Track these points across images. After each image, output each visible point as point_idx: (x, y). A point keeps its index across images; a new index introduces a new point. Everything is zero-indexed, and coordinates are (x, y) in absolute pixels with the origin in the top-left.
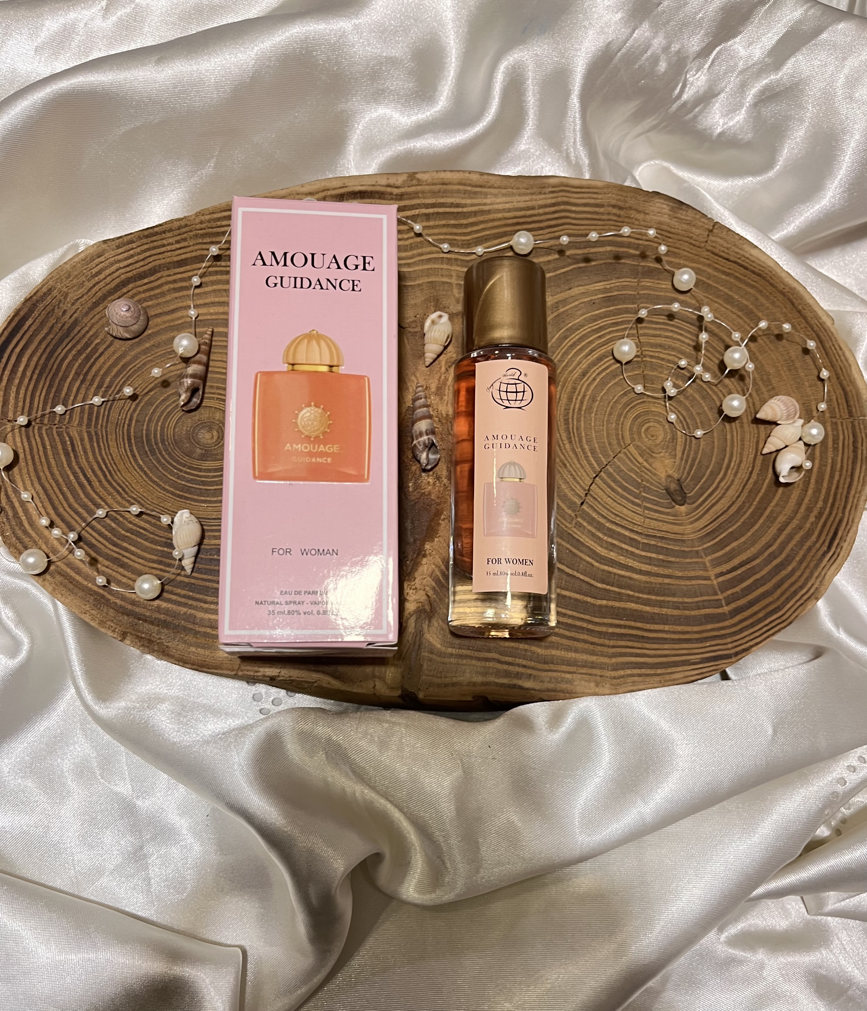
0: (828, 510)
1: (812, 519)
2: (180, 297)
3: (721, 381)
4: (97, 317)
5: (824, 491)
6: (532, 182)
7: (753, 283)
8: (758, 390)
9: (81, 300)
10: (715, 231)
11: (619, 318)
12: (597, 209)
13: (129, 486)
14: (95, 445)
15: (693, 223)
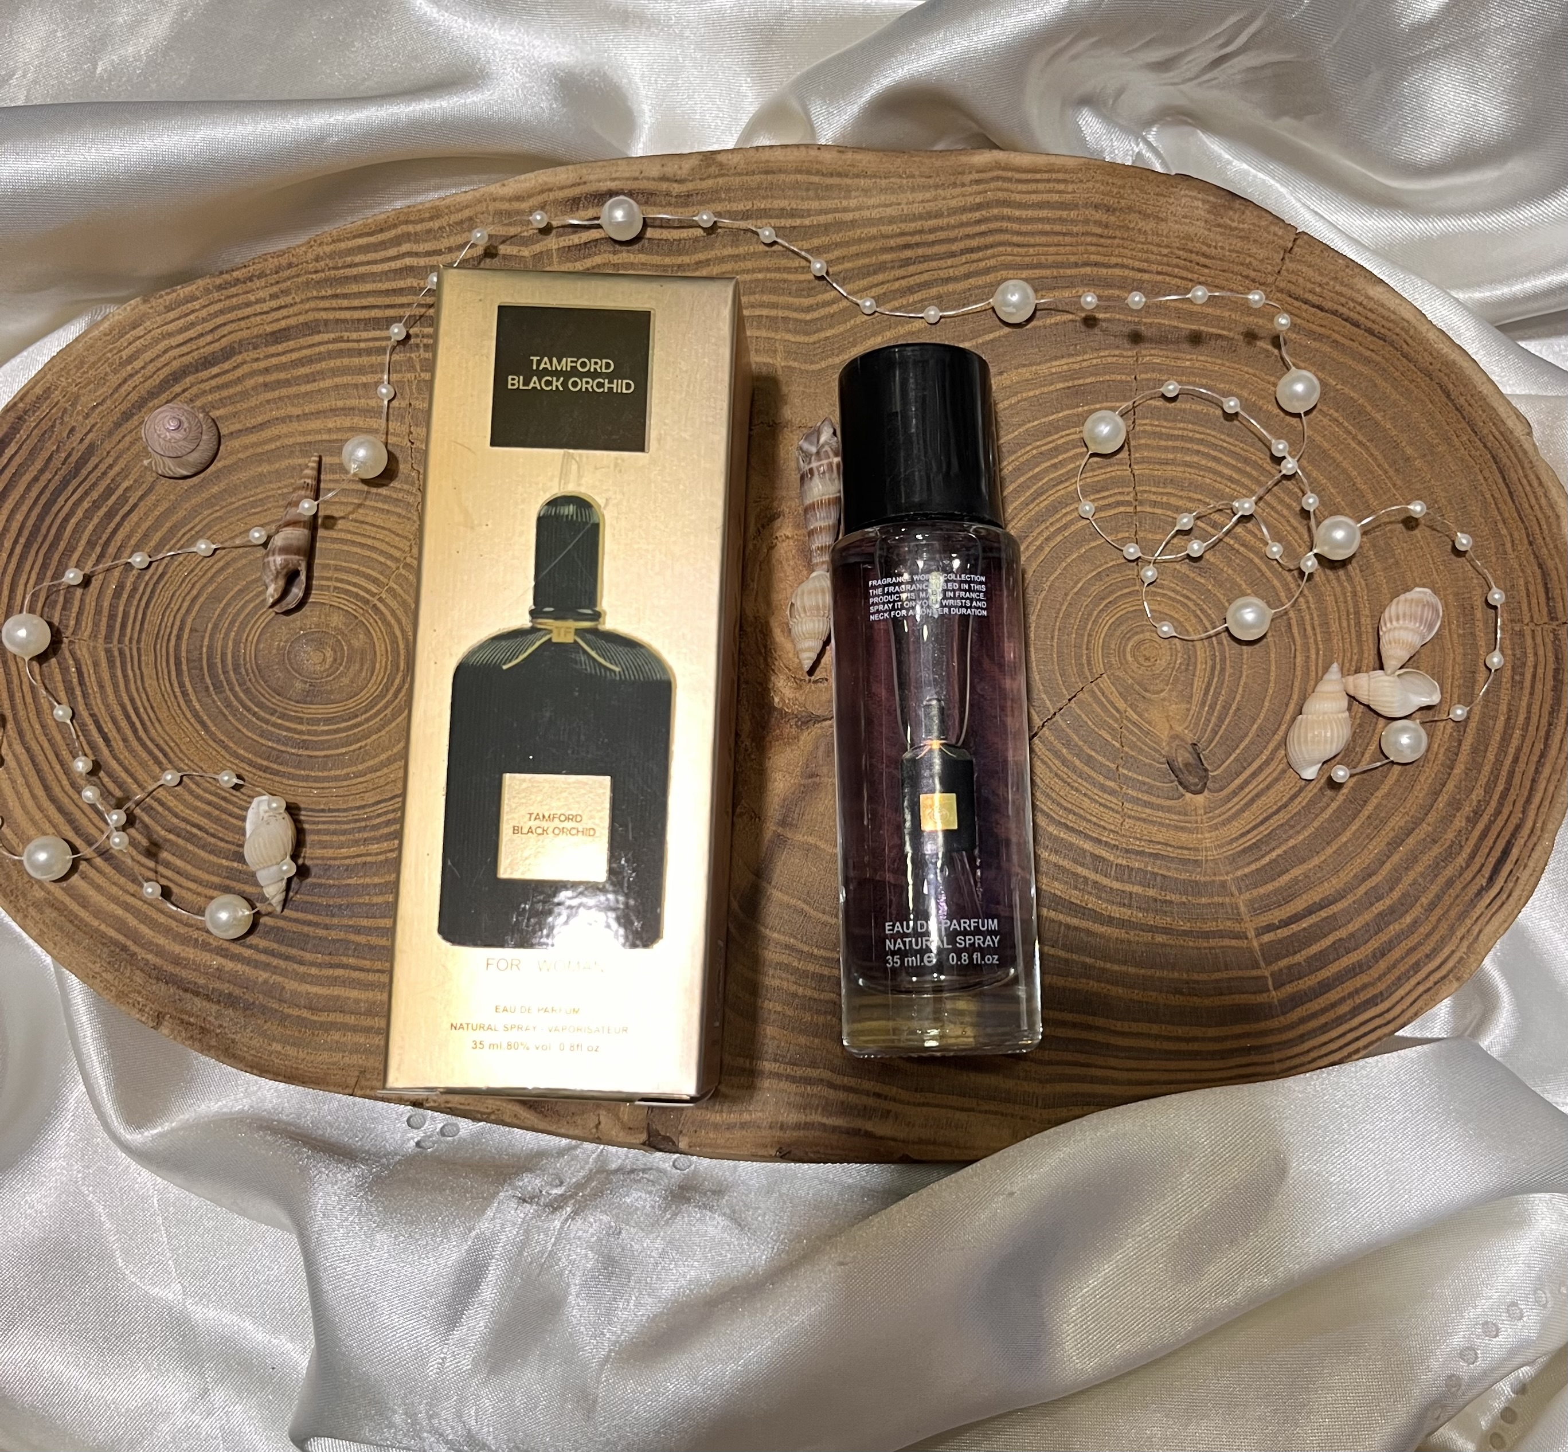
0: (1493, 804)
1: (1459, 822)
2: (275, 401)
4: (128, 439)
5: (1487, 769)
9: (100, 408)
10: (1296, 249)
12: (1064, 214)
13: (176, 748)
14: (119, 672)
15: (1254, 235)
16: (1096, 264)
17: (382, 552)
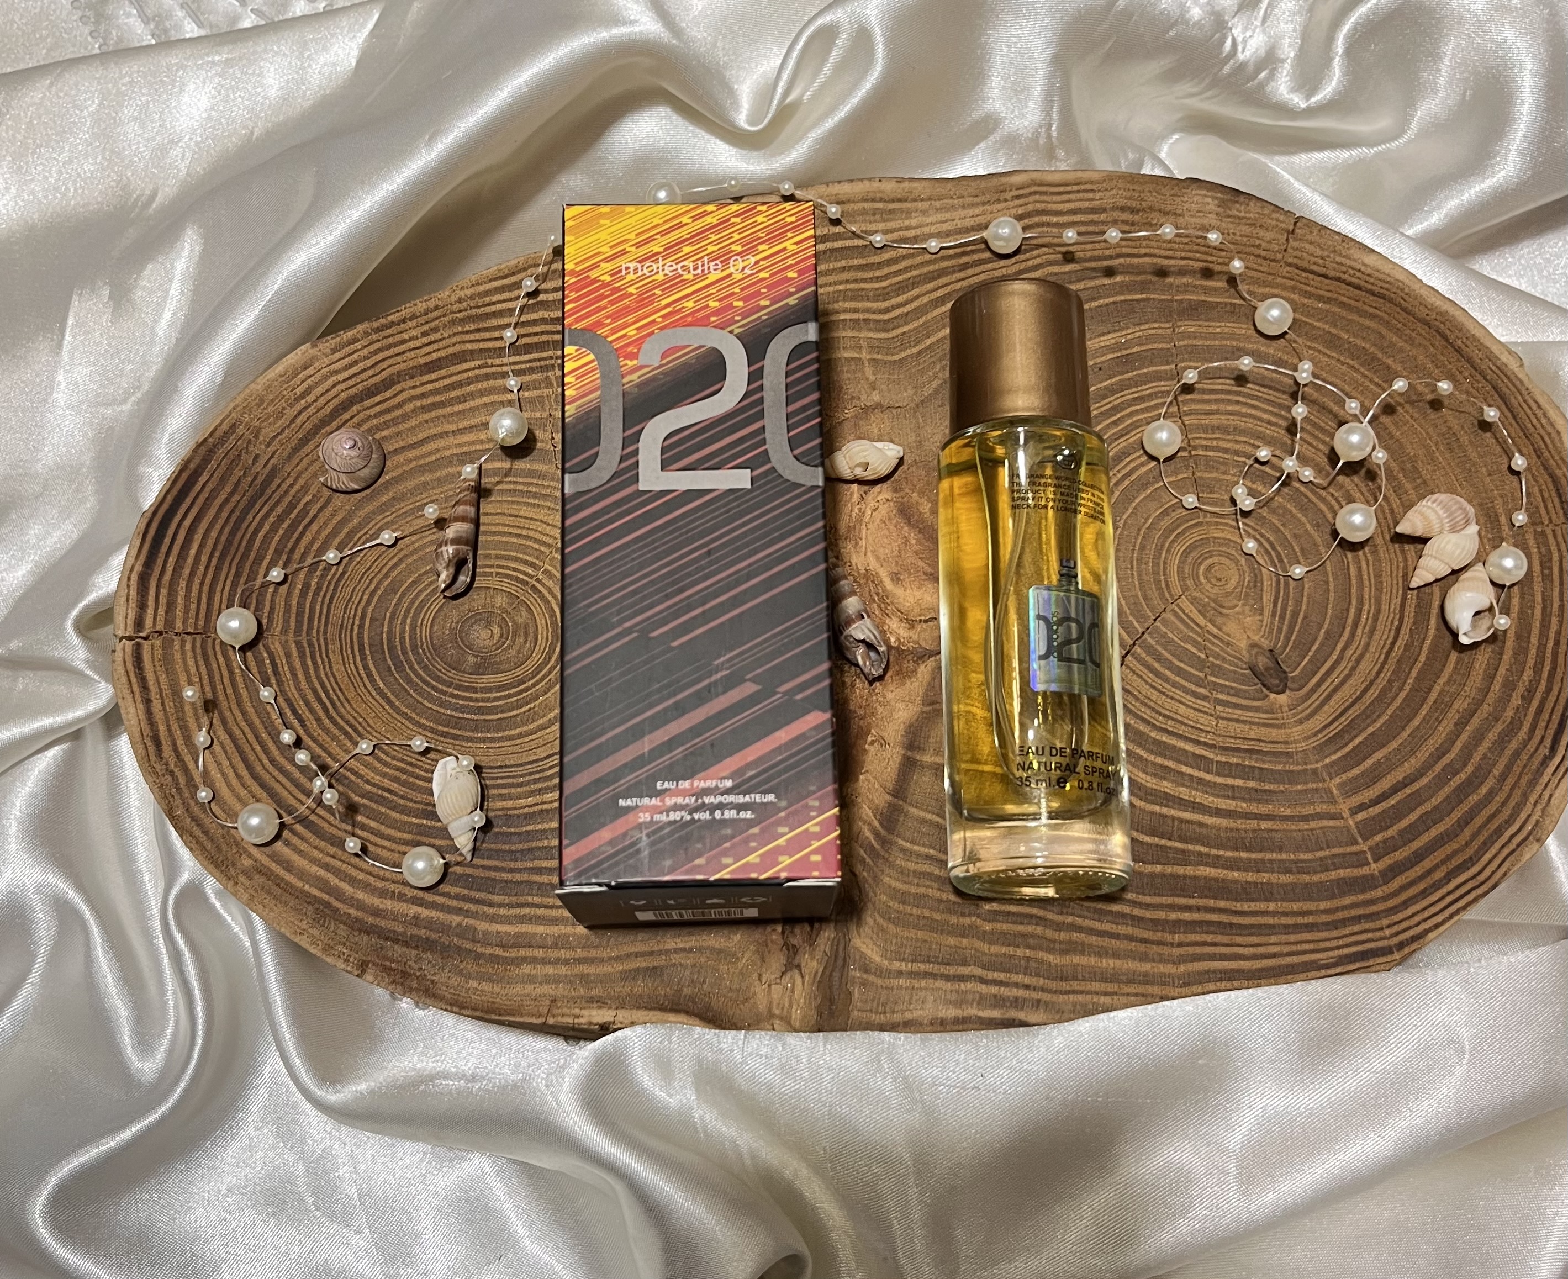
0: (1543, 683)
1: (1516, 701)
2: (432, 420)
3: (1334, 478)
4: (305, 462)
5: (1533, 651)
6: (983, 184)
7: (1372, 310)
8: (1398, 490)
9: (280, 437)
10: (1297, 231)
11: (1145, 390)
12: (1095, 217)
13: (364, 724)
14: (309, 662)
15: (1260, 223)
16: (1128, 255)
17: (536, 541)
